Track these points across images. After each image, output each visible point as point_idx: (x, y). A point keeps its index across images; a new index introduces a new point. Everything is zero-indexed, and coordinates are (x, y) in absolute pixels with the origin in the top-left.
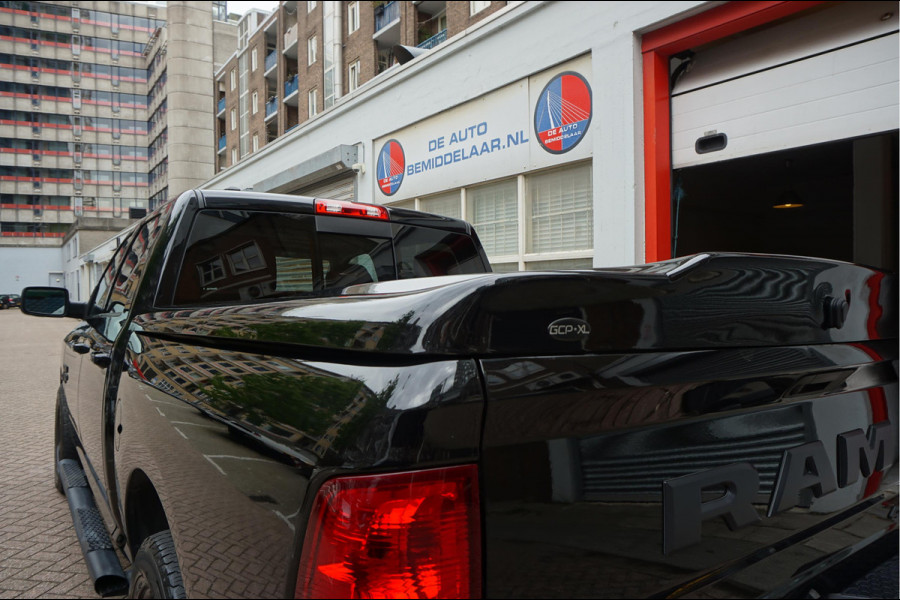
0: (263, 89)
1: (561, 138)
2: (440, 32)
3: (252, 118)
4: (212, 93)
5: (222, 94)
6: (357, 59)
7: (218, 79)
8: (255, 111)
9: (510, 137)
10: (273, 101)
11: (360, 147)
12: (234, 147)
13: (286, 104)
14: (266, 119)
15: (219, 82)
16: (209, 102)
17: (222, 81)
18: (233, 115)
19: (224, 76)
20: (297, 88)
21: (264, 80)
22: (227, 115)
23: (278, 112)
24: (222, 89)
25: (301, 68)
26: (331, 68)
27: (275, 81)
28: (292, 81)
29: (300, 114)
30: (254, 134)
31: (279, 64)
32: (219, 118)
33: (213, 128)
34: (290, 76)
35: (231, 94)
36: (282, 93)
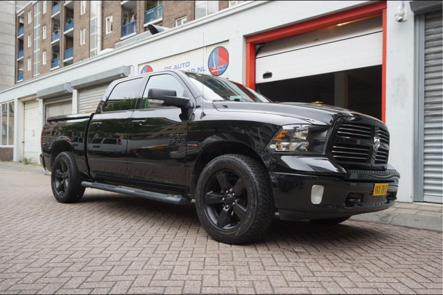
0: (50, 25)
1: (217, 70)
2: (158, 5)
3: (42, 41)
4: (14, 23)
5: (22, 25)
6: (111, 14)
7: (19, 15)
8: (44, 37)
9: (198, 68)
10: (57, 33)
11: (132, 67)
12: (29, 57)
13: (65, 35)
14: (52, 43)
15: (19, 17)
16: (13, 29)
17: (22, 17)
18: (29, 38)
19: (23, 14)
20: (73, 26)
21: (51, 20)
22: (24, 38)
23: (60, 39)
24: (21, 21)
25: (76, 15)
26: (95, 17)
27: (59, 21)
28: (70, 22)
29: (74, 42)
30: (44, 51)
31: (62, 12)
32: (19, 39)
33: (14, 44)
34: (68, 20)
35: (28, 26)
36: (63, 29)
